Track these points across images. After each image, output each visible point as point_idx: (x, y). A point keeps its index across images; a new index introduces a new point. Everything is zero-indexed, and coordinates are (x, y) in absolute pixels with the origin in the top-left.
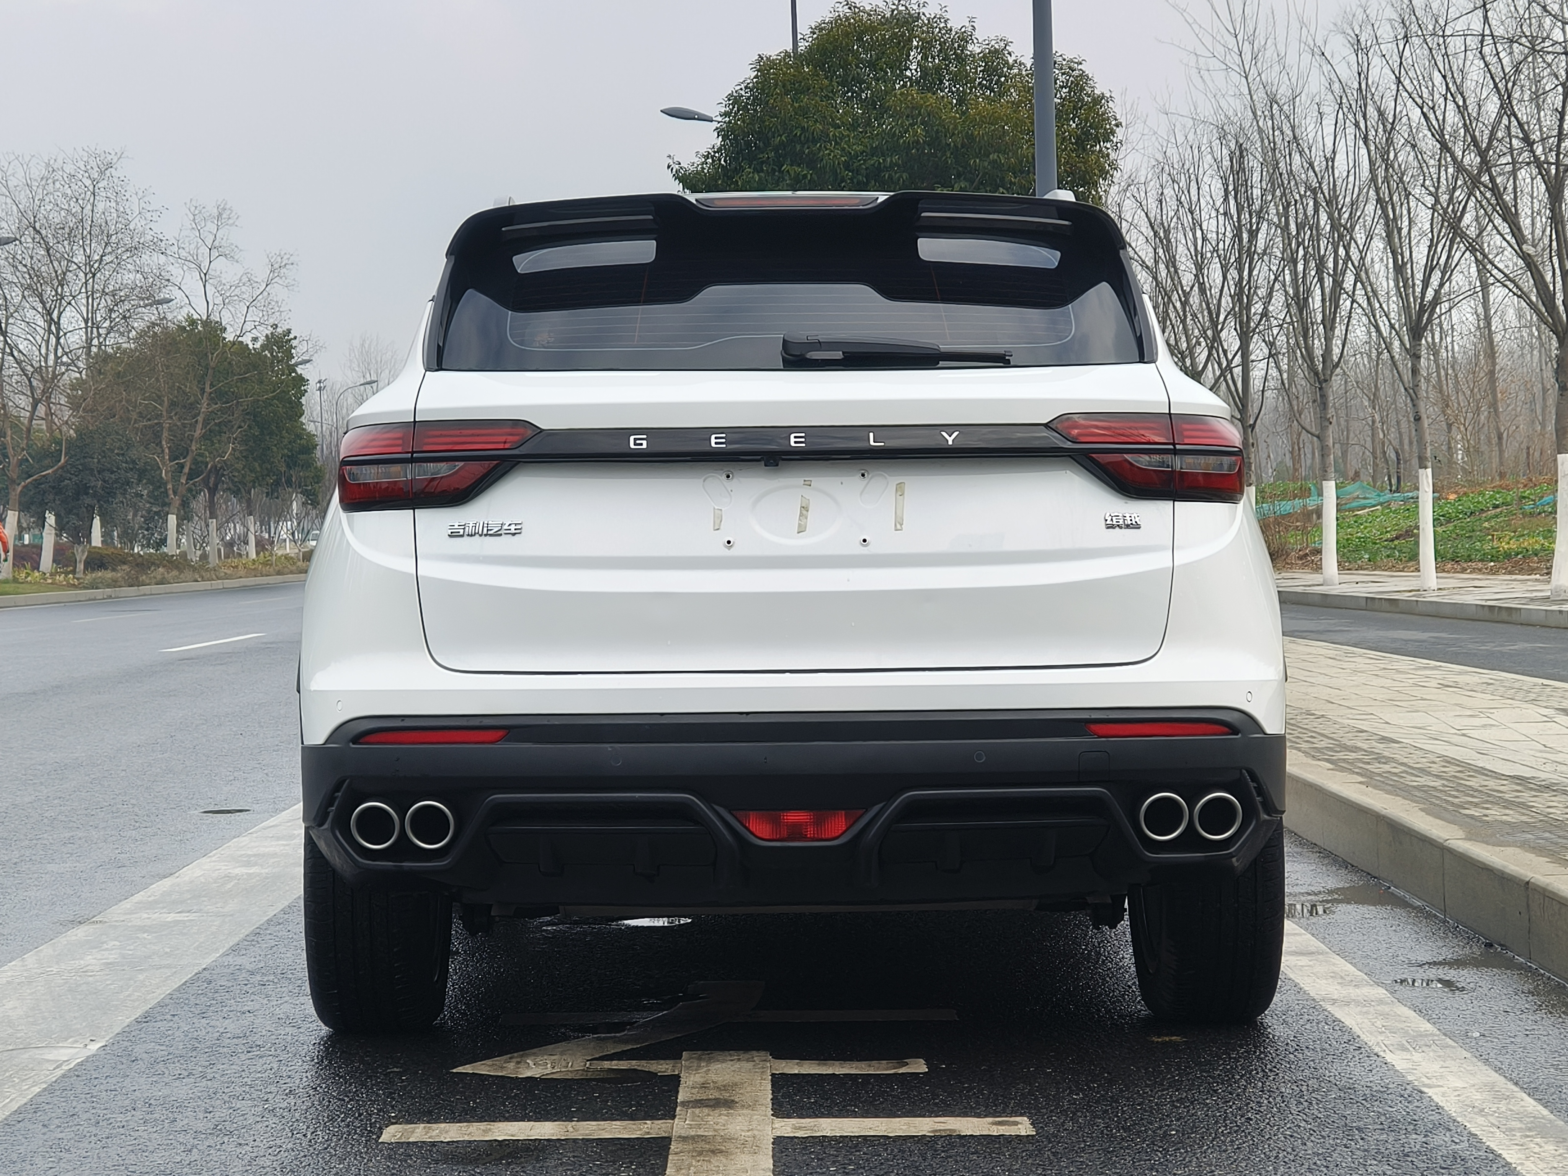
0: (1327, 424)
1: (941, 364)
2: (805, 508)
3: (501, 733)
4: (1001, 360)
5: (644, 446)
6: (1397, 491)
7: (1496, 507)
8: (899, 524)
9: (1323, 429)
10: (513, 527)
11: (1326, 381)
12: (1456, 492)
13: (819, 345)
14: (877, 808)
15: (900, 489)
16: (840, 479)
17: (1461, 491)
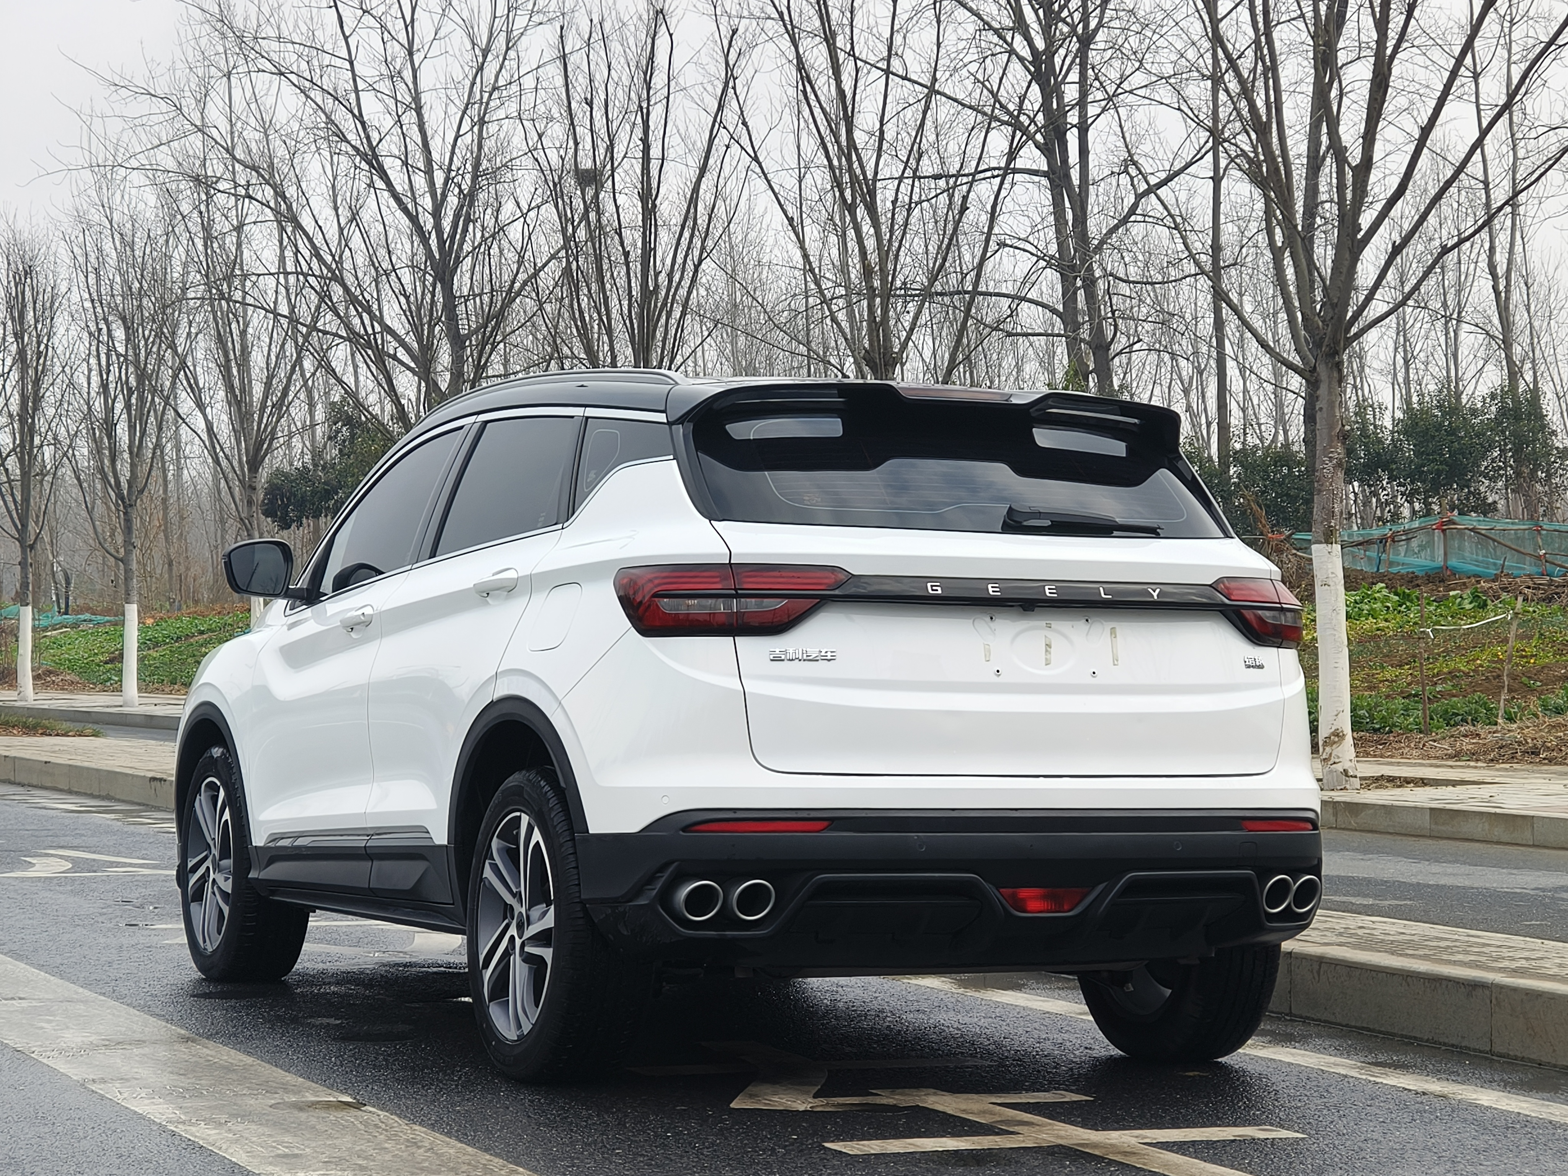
0: (131, 548)
1: (1115, 533)
2: (1048, 646)
3: (826, 823)
4: (1152, 532)
5: (940, 592)
6: (66, 613)
7: (202, 633)
8: (1115, 661)
9: (128, 552)
10: (829, 654)
11: (131, 506)
12: (153, 617)
13: (1039, 515)
14: (1101, 887)
15: (1113, 631)
16: (1070, 623)
17: (158, 616)
